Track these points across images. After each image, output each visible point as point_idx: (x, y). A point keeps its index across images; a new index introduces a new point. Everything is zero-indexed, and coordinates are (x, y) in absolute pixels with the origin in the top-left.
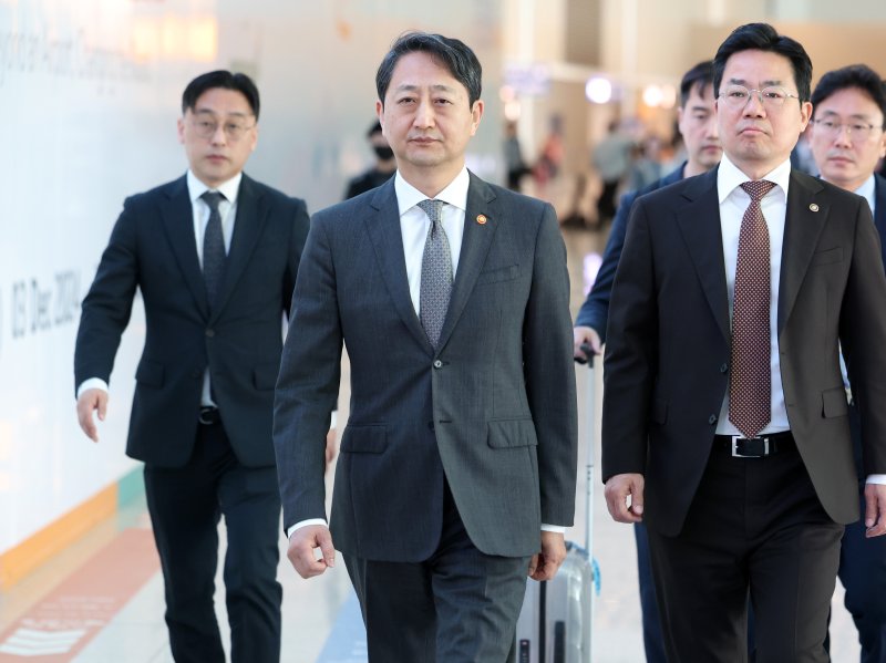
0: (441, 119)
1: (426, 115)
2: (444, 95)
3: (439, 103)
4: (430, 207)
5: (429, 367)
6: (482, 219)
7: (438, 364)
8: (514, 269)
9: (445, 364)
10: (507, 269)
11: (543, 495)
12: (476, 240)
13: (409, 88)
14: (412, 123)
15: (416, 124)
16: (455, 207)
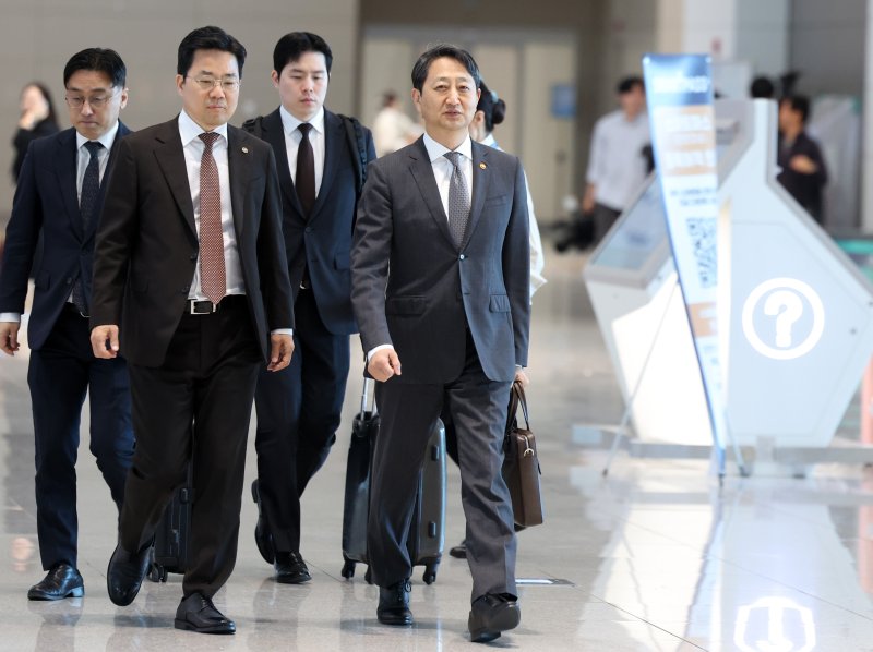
0: (463, 99)
1: (454, 94)
2: (463, 84)
3: (462, 89)
4: (451, 157)
5: (458, 259)
6: (483, 166)
7: (462, 257)
8: (504, 198)
9: (465, 257)
10: (501, 197)
11: (516, 347)
12: (481, 180)
13: (443, 79)
14: (445, 101)
15: (448, 101)
16: (466, 157)
